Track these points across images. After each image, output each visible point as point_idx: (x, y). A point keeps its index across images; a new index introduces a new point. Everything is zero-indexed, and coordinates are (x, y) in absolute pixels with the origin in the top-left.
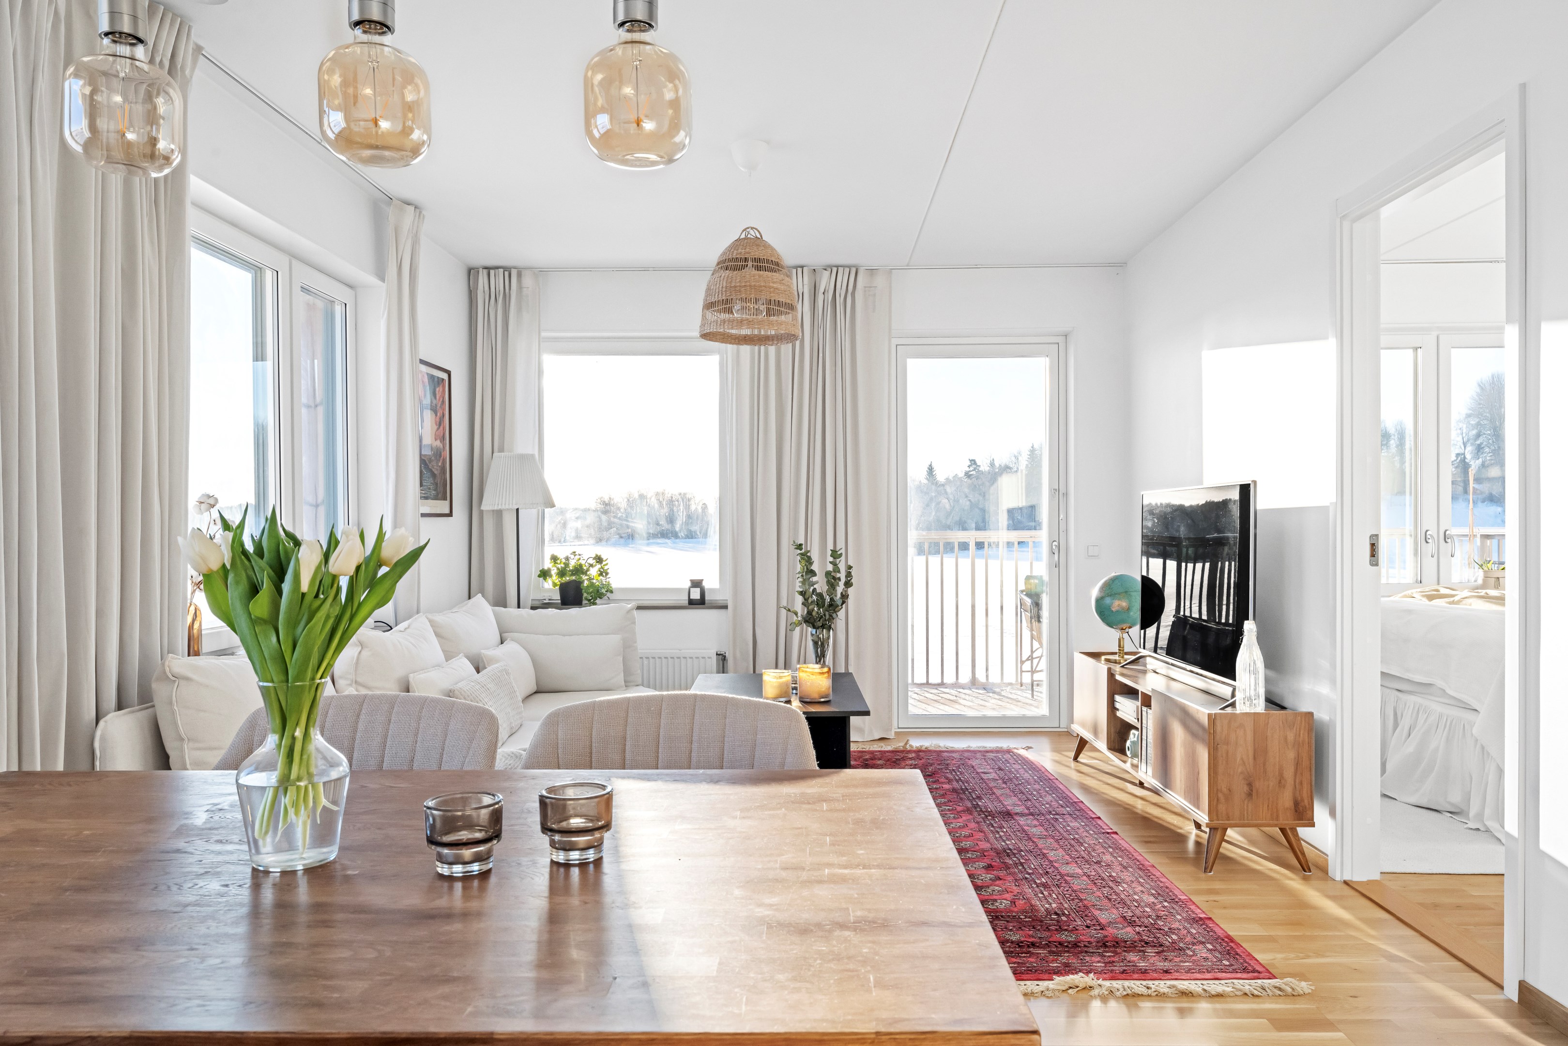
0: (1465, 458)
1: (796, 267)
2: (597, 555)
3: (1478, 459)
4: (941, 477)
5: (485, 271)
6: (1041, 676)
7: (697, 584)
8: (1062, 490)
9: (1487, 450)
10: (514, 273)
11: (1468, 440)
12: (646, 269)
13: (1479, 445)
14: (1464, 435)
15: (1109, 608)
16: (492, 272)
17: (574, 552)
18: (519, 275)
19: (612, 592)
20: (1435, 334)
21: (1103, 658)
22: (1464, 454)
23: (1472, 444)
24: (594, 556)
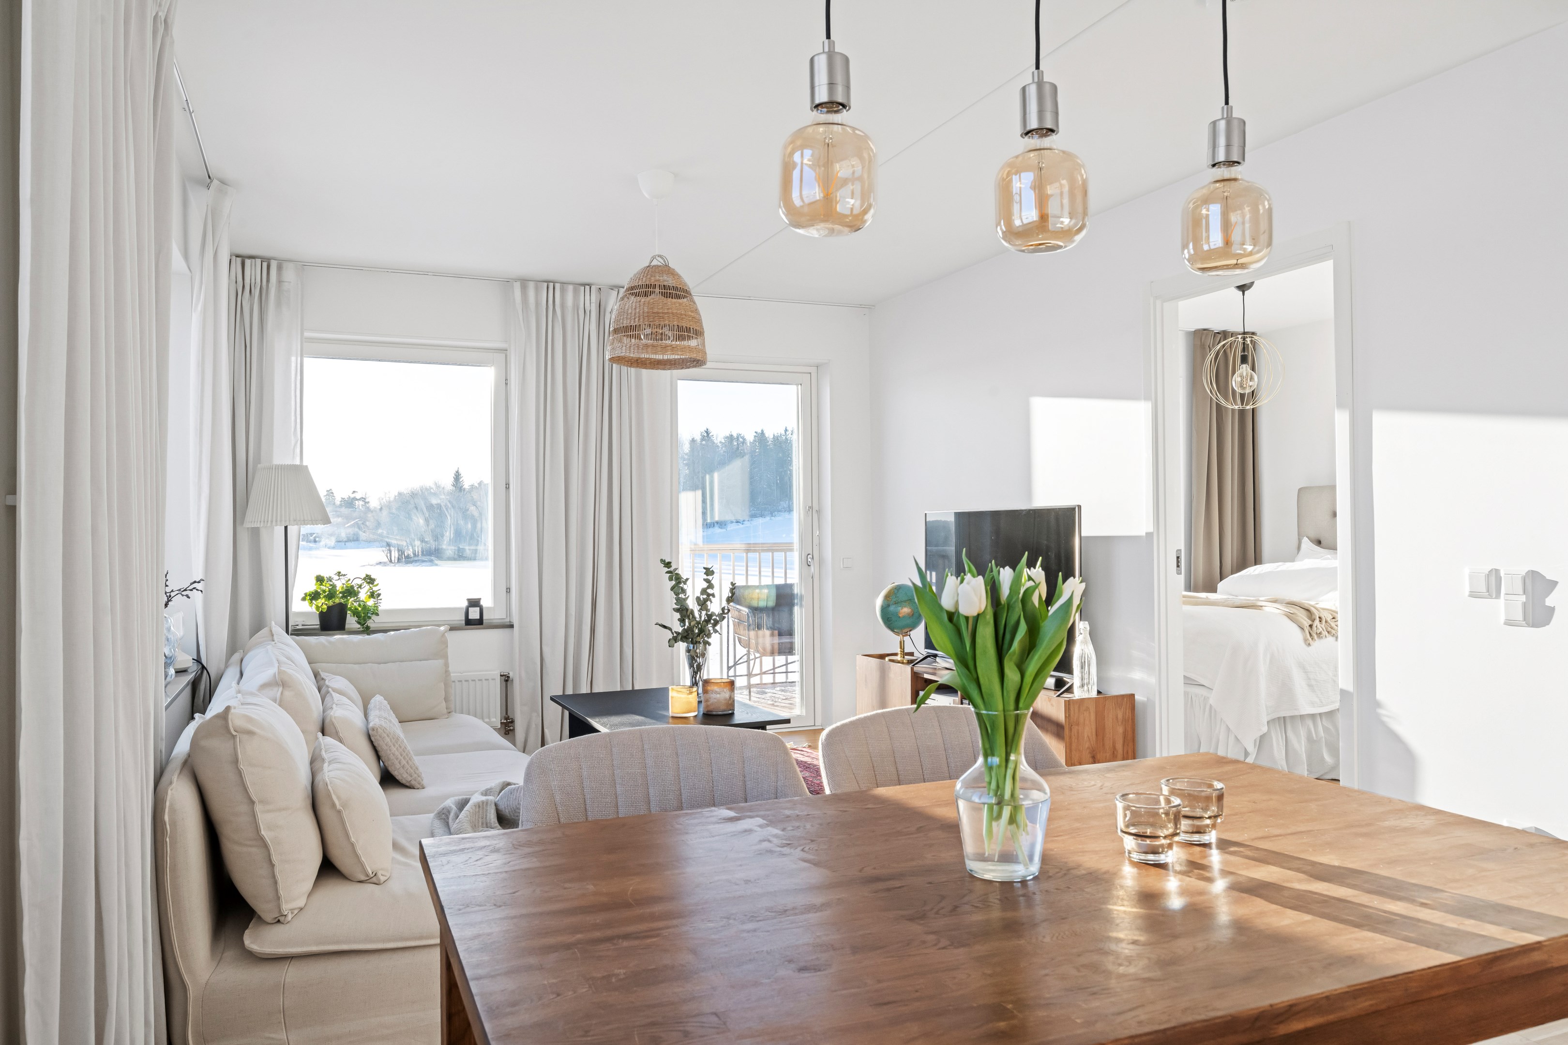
1: (584, 285)
2: (367, 576)
4: (467, 483)
5: (239, 260)
6: (795, 677)
7: (474, 603)
8: (816, 507)
10: (274, 265)
12: (426, 273)
15: (896, 614)
16: (248, 262)
17: (339, 573)
18: (280, 268)
19: (377, 614)
21: (887, 659)
24: (363, 576)
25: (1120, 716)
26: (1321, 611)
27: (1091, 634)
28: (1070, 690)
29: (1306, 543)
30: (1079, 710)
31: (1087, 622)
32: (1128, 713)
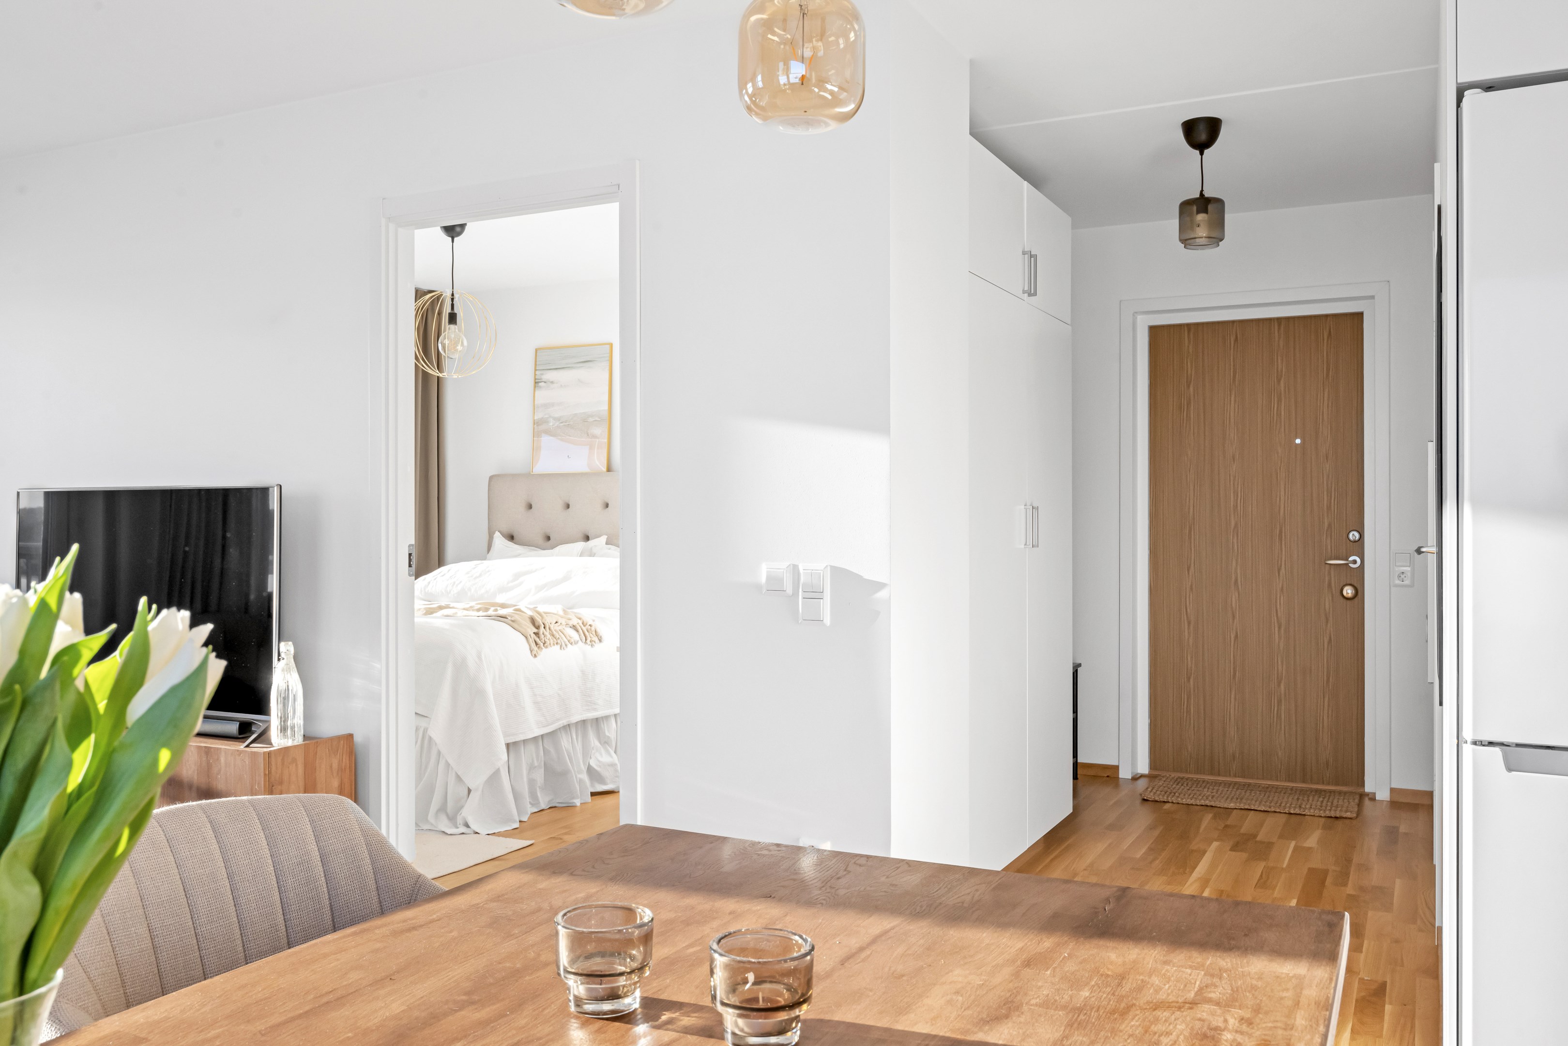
25: (335, 765)
26: (544, 615)
27: (295, 658)
28: (263, 737)
29: (499, 541)
30: (283, 764)
31: (290, 643)
32: (346, 760)
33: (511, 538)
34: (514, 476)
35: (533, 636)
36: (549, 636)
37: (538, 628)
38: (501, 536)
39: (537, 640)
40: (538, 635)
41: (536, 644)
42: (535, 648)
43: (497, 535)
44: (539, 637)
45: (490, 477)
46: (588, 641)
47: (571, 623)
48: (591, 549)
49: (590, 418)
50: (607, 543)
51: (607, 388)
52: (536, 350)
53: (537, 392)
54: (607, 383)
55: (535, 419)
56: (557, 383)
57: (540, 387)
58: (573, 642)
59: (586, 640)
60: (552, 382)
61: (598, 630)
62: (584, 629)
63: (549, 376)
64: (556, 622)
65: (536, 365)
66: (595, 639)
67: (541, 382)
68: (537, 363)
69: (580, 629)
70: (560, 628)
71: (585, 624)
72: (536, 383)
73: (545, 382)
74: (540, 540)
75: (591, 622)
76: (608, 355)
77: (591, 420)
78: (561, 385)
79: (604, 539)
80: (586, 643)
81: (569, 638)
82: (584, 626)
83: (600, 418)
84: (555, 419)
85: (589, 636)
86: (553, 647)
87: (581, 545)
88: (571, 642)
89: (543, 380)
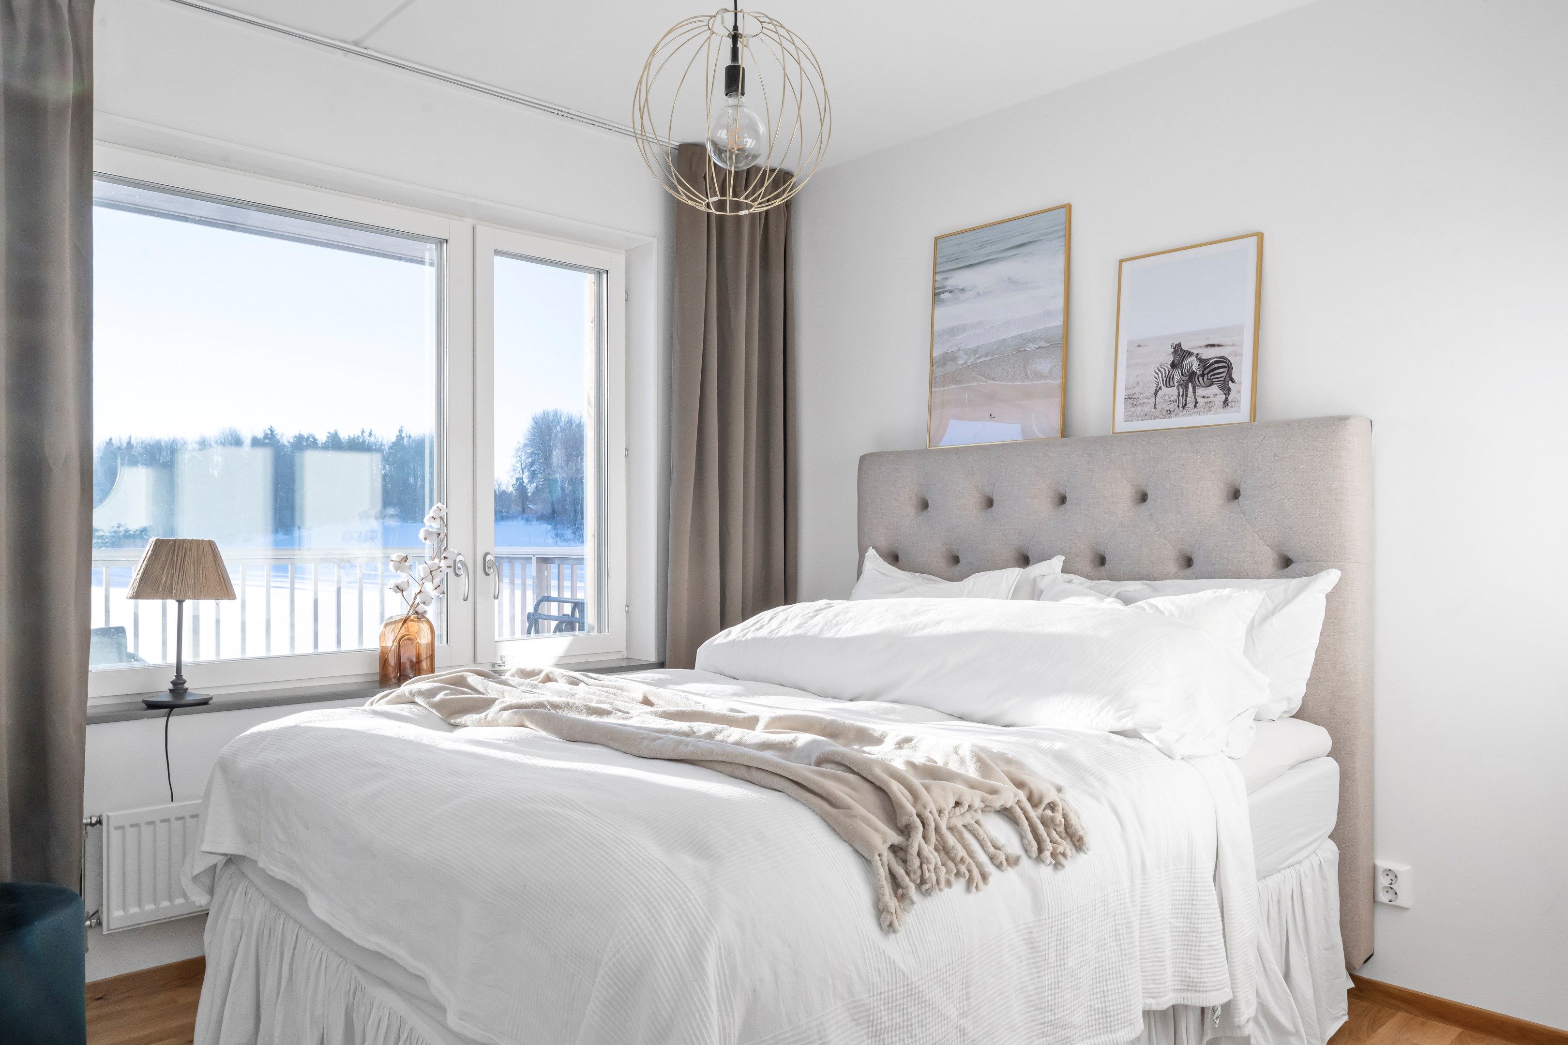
0: (523, 481)
3: (533, 483)
9: (540, 476)
11: (526, 467)
13: (534, 471)
14: (522, 462)
20: (470, 222)
22: (522, 479)
23: (529, 470)
26: (925, 784)
33: (894, 558)
34: (899, 456)
35: (887, 855)
36: (934, 858)
37: (905, 831)
38: (877, 556)
39: (900, 871)
40: (901, 854)
41: (896, 883)
42: (892, 903)
43: (871, 552)
44: (905, 861)
45: (861, 457)
46: (1047, 854)
47: (998, 802)
48: (1035, 581)
49: (1031, 345)
50: (1065, 570)
51: (1060, 288)
52: (936, 239)
53: (936, 311)
54: (1061, 276)
55: (934, 355)
56: (971, 290)
57: (943, 301)
58: (1005, 863)
59: (1040, 850)
60: (963, 290)
61: (1073, 820)
62: (1034, 814)
63: (959, 279)
64: (957, 804)
65: (935, 264)
66: (1065, 846)
67: (943, 292)
68: (938, 261)
69: (1023, 817)
70: (969, 819)
71: (1036, 800)
72: (937, 294)
73: (951, 292)
74: (941, 564)
75: (1051, 796)
76: (1063, 226)
77: (1032, 346)
78: (978, 293)
79: (1058, 562)
80: (1039, 859)
81: (992, 849)
82: (1035, 806)
83: (1048, 342)
84: (967, 352)
85: (1048, 840)
86: (946, 890)
87: (1015, 573)
88: (997, 862)
89: (948, 288)
